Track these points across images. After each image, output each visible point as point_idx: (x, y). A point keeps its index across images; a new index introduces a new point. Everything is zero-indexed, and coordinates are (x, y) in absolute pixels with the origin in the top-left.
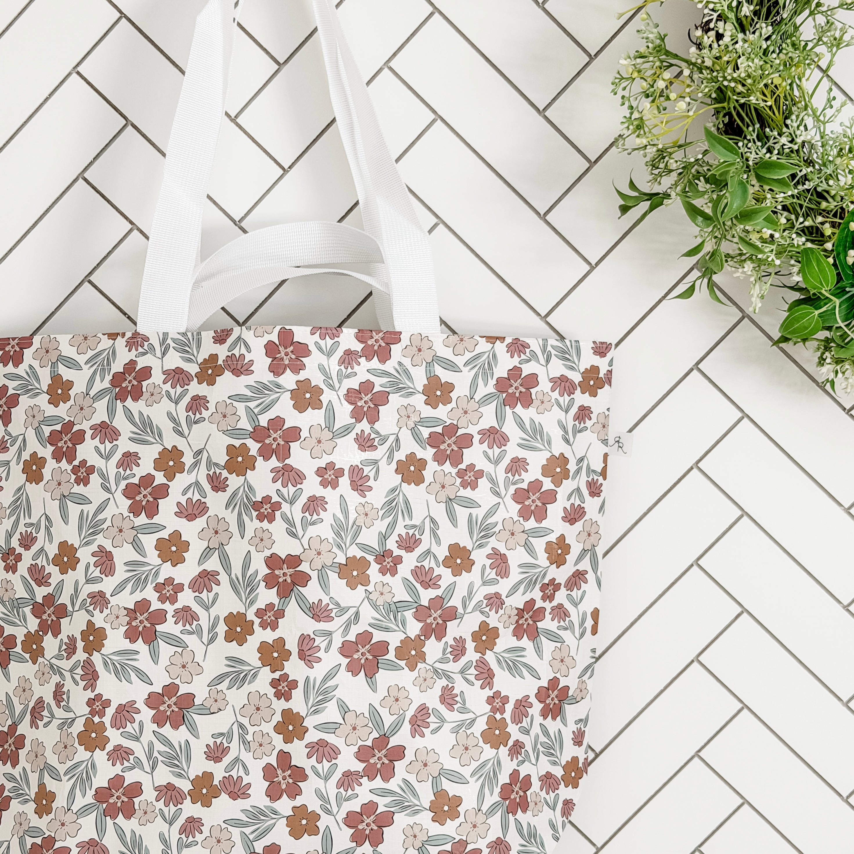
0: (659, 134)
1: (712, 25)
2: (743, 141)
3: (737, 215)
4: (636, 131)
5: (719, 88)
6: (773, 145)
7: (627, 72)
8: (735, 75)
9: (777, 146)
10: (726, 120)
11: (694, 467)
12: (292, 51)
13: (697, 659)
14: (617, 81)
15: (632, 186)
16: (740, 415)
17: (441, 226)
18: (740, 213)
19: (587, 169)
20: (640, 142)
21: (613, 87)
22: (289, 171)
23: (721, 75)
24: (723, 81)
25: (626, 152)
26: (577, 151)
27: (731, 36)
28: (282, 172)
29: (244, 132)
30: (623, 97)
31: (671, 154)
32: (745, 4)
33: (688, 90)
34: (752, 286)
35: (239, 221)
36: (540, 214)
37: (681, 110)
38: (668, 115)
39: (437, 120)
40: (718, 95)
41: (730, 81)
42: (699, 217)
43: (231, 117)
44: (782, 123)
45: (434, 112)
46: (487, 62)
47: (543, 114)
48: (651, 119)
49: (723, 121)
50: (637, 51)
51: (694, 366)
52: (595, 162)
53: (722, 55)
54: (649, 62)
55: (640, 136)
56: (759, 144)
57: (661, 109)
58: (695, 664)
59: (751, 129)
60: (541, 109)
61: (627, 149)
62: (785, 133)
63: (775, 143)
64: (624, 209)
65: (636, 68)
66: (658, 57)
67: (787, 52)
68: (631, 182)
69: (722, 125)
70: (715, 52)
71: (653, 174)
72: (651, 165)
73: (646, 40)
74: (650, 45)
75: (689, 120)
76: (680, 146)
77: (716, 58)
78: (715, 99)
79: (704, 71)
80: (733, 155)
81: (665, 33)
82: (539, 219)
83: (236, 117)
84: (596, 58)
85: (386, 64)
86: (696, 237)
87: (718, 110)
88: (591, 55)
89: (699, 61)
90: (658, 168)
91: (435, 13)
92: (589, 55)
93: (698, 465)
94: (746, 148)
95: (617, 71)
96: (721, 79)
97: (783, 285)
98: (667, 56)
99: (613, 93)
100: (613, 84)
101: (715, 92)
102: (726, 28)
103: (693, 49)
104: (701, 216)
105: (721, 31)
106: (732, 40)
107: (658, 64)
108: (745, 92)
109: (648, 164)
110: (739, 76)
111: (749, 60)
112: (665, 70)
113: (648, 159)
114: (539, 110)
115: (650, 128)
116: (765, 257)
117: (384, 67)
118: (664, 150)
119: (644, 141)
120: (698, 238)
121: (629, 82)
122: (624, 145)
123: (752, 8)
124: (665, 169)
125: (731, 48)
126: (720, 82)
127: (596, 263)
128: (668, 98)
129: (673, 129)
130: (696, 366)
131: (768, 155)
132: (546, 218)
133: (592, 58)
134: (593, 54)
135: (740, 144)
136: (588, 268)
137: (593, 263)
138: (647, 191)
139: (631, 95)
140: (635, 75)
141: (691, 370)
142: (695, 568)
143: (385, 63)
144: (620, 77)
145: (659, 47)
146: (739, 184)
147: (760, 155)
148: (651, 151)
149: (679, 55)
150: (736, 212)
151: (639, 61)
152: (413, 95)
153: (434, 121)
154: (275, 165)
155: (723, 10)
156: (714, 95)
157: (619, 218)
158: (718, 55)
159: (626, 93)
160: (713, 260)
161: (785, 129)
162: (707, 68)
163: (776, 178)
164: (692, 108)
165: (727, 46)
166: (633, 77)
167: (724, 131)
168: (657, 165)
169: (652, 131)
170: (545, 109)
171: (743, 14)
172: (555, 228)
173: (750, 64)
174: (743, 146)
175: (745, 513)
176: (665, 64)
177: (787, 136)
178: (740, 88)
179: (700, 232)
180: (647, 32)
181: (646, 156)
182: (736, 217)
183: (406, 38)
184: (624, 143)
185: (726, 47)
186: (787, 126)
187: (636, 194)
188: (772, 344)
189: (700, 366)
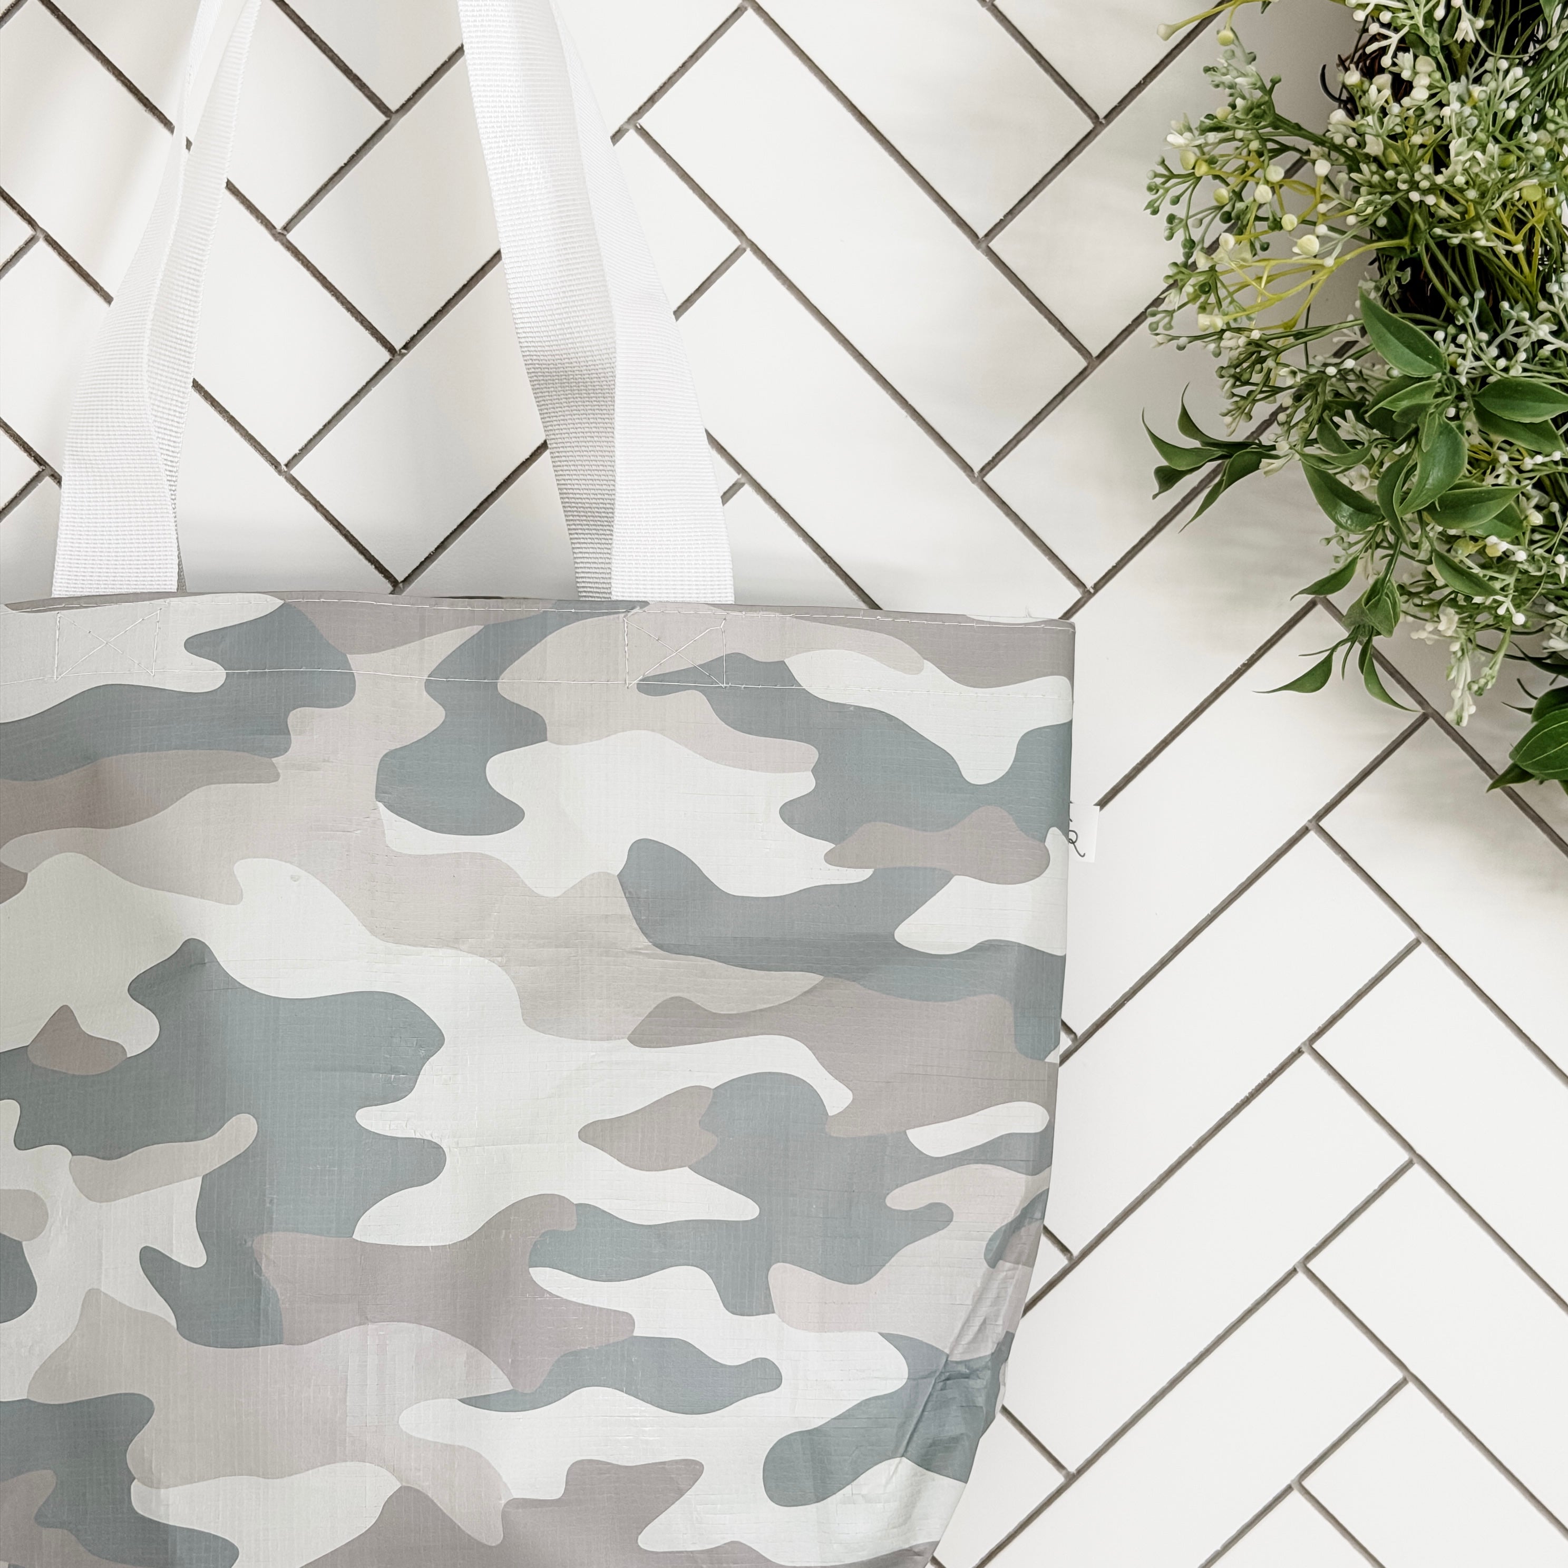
0: (1252, 307)
1: (1386, 61)
2: (1445, 329)
3: (1433, 503)
4: (1199, 297)
5: (1395, 208)
6: (1514, 339)
7: (1183, 161)
8: (1440, 179)
9: (1525, 343)
10: (1407, 276)
11: (1304, 1049)
12: (419, 85)
13: (1299, 1484)
14: (1159, 181)
15: (1187, 424)
16: (1411, 935)
17: (747, 489)
18: (1441, 500)
19: (1081, 373)
20: (1208, 323)
21: (1151, 197)
22: (404, 355)
23: (1405, 176)
24: (1408, 191)
25: (1174, 343)
26: (1059, 330)
27: (1430, 87)
28: (387, 356)
29: (303, 263)
30: (1171, 219)
31: (1278, 352)
32: (1466, 15)
33: (1322, 208)
34: (1453, 660)
35: (286, 465)
36: (972, 470)
37: (1305, 254)
38: (1273, 263)
39: (745, 250)
40: (1390, 221)
41: (1425, 192)
42: (1345, 506)
43: (275, 228)
44: (1536, 289)
45: (738, 232)
46: (861, 123)
47: (984, 245)
48: (1232, 270)
49: (1398, 280)
50: (1209, 116)
51: (1310, 821)
52: (1098, 357)
53: (1410, 131)
54: (1234, 139)
55: (1208, 308)
56: (1484, 336)
57: (1258, 246)
58: (1295, 1495)
59: (1465, 301)
60: (981, 234)
61: (1178, 338)
62: (1542, 313)
63: (1518, 335)
64: (1167, 478)
65: (1203, 153)
66: (1257, 130)
67: (1558, 126)
68: (1185, 414)
69: (1396, 289)
70: (1392, 122)
71: (1234, 395)
72: (1233, 376)
73: (1228, 91)
74: (1240, 102)
75: (1321, 276)
76: (1298, 336)
77: (1394, 137)
78: (1383, 229)
79: (1364, 167)
80: (1426, 363)
81: (1274, 75)
82: (967, 480)
83: (287, 228)
84: (1108, 123)
85: (632, 121)
86: (1328, 541)
87: (1387, 253)
88: (1097, 117)
89: (1352, 142)
90: (1247, 383)
91: (746, 9)
92: (1094, 116)
93: (1314, 1046)
94: (1452, 345)
95: (1160, 160)
96: (1403, 187)
97: (1522, 656)
98: (1276, 128)
99: (1149, 211)
100: (1150, 189)
101: (1385, 214)
102: (1418, 68)
103: (1339, 115)
104: (1348, 504)
105: (1406, 75)
106: (1432, 96)
107: (1255, 145)
108: (1458, 216)
109: (1224, 373)
110: (1450, 182)
111: (1473, 144)
112: (1271, 158)
113: (1224, 361)
114: (976, 236)
115: (1231, 289)
116: (1489, 602)
117: (626, 127)
118: (1261, 343)
119: (1220, 323)
120: (1334, 542)
121: (1187, 185)
122: (1171, 328)
123: (1480, 23)
124: (1264, 385)
125: (1429, 116)
126: (1400, 194)
127: (1096, 585)
128: (1277, 225)
129: (1284, 295)
130: (1314, 822)
131: (1502, 363)
132: (985, 479)
133: (1099, 123)
134: (1102, 113)
135: (1440, 335)
136: (1077, 594)
137: (1090, 584)
138: (1222, 436)
139: (1190, 214)
140: (1202, 169)
141: (1304, 831)
142: (1301, 1278)
143: (629, 119)
144: (1166, 173)
145: (1259, 106)
146: (1441, 433)
147: (1486, 361)
148: (1234, 344)
149: (1303, 126)
150: (1431, 497)
151: (1213, 137)
152: (690, 192)
153: (736, 254)
154: (373, 340)
155: (1415, 27)
156: (1382, 222)
157: (1155, 496)
158: (1399, 130)
159: (1180, 211)
160: (1376, 605)
161: (1543, 305)
162: (1369, 158)
163: (1527, 421)
164: (1334, 249)
165: (1421, 111)
166: (1198, 175)
167: (1398, 301)
168: (1245, 377)
169: (1236, 296)
170: (991, 234)
171: (1459, 36)
172: (1004, 503)
173: (1478, 154)
174: (1445, 340)
175: (1416, 1158)
176: (1271, 145)
177: (1548, 320)
178: (1445, 209)
179: (1337, 531)
180: (1235, 73)
181: (1220, 354)
182: (1431, 509)
183: (680, 64)
184: (1170, 322)
185: (1419, 113)
186: (1549, 298)
187: (1196, 444)
188: (1490, 782)
189: (1323, 823)
